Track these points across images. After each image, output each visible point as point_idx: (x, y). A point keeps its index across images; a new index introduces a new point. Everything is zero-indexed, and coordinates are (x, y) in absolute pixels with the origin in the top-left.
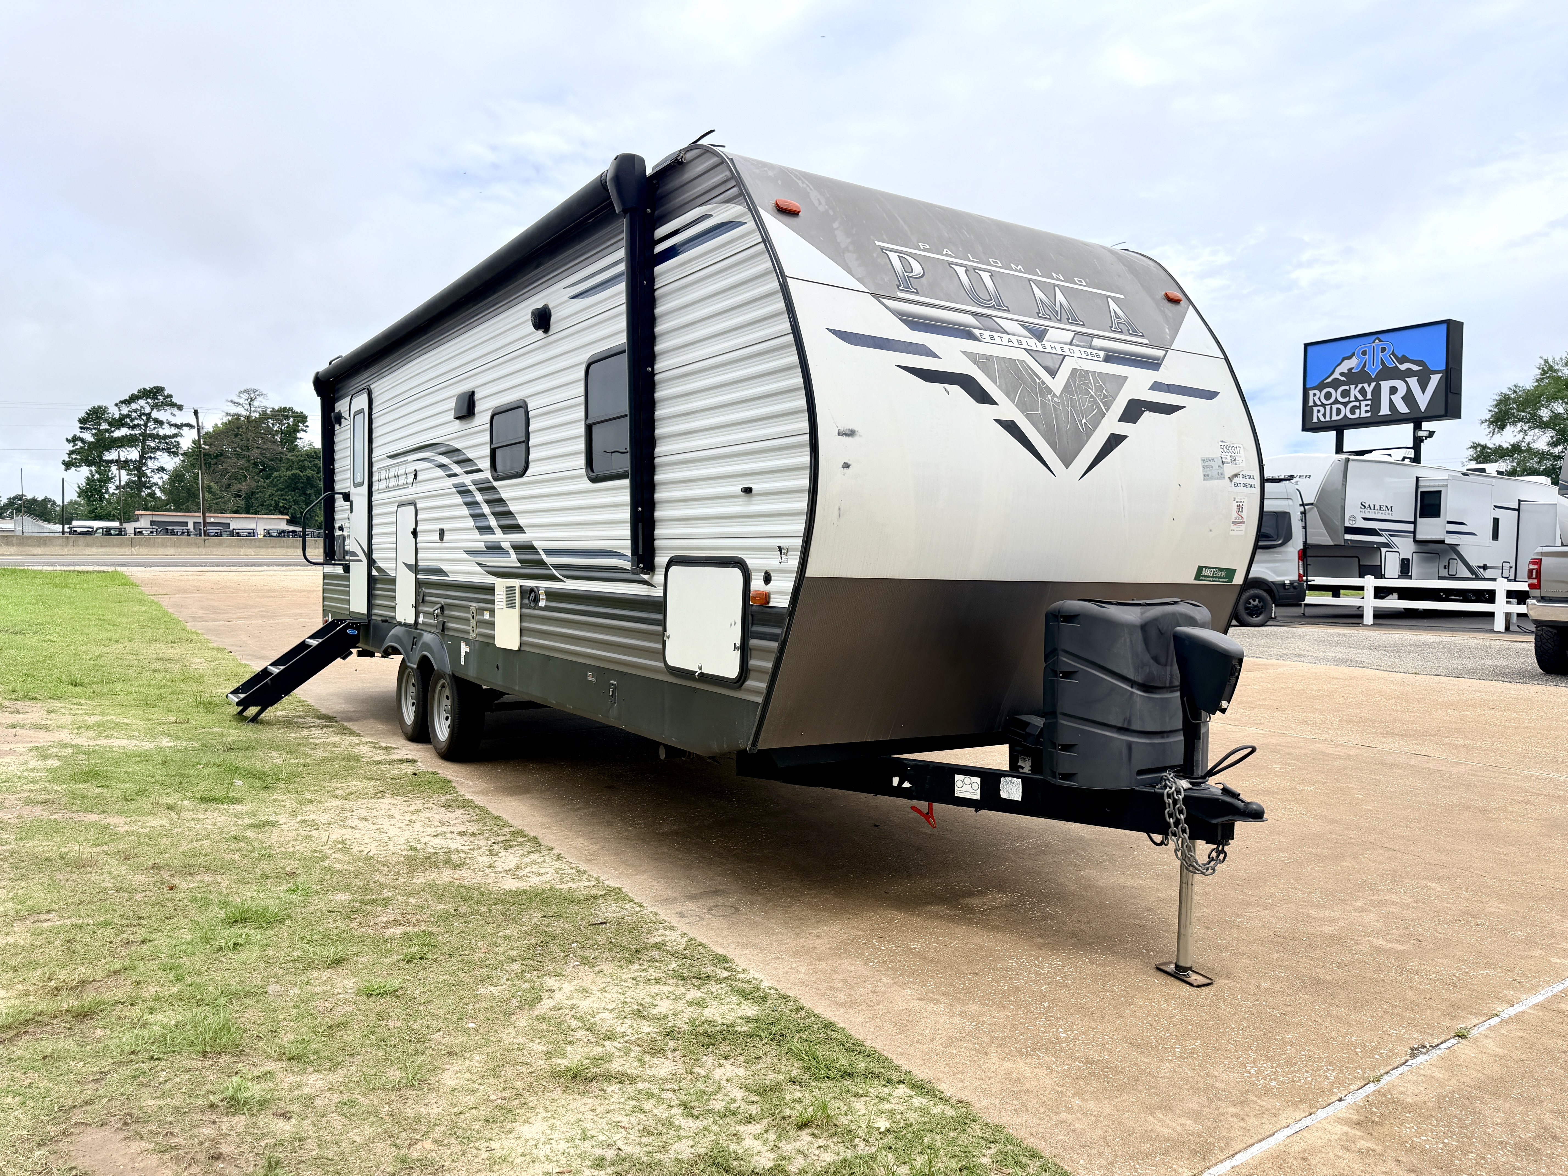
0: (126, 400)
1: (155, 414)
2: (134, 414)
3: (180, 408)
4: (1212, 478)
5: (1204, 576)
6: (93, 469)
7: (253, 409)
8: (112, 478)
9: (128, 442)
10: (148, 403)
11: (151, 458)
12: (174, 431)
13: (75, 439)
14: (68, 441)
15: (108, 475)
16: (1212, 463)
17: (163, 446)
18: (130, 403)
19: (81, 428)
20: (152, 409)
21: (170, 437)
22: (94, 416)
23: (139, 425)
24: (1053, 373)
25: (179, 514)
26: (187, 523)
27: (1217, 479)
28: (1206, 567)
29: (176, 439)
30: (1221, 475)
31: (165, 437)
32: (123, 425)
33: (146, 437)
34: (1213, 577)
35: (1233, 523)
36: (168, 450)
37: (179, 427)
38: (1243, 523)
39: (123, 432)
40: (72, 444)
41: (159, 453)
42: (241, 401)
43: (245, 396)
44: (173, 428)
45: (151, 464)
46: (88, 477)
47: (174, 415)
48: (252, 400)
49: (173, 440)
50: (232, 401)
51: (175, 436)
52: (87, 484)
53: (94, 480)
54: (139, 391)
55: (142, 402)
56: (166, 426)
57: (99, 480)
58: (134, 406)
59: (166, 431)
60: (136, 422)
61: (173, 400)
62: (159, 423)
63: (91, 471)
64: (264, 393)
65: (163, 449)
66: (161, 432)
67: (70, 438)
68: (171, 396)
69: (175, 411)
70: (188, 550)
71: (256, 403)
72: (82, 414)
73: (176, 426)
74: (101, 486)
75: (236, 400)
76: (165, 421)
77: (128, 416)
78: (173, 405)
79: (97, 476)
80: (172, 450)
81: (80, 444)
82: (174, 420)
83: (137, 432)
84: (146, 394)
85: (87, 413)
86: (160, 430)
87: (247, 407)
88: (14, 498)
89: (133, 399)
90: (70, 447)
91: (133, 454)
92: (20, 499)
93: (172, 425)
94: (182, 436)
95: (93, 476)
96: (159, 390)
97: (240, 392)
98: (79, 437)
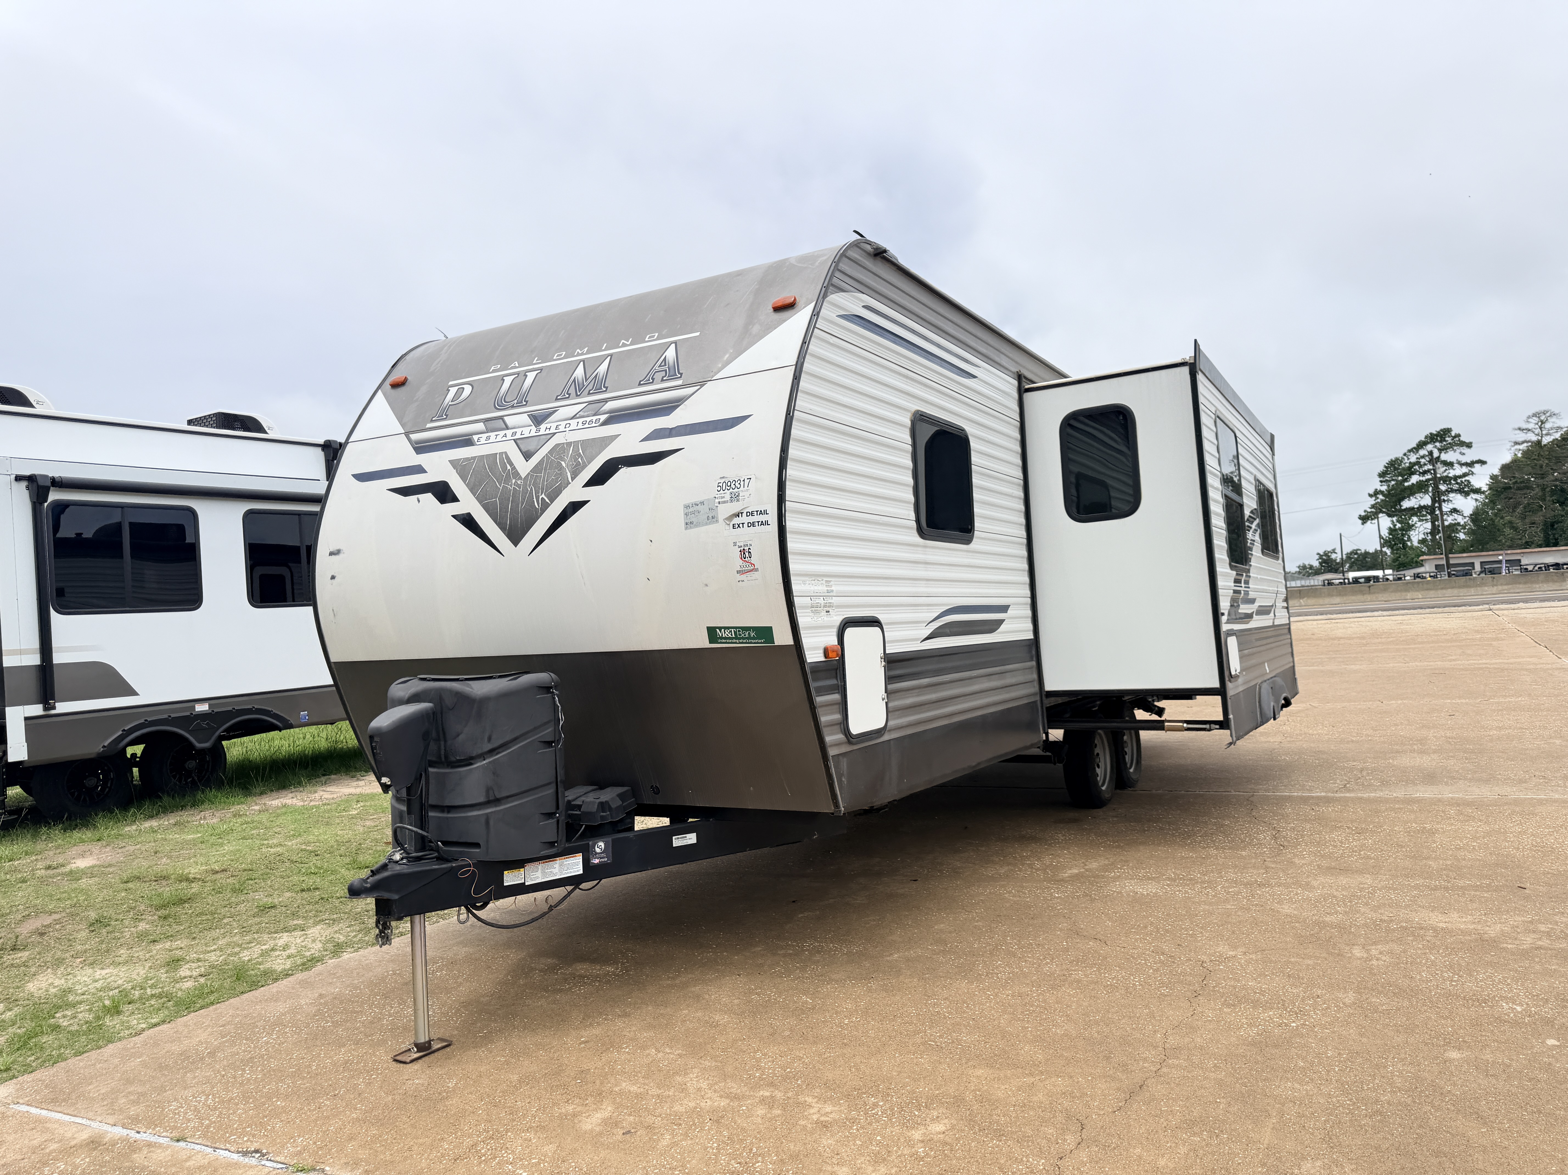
0: (1414, 448)
1: (1444, 457)
2: (1423, 461)
3: (1469, 445)
4: (698, 525)
5: (722, 638)
6: (1395, 519)
7: (1544, 432)
8: (1413, 525)
9: (1420, 487)
10: (1435, 447)
11: (1444, 501)
12: (1465, 470)
13: (1376, 493)
14: (1371, 496)
15: (1408, 523)
16: (700, 507)
17: (1456, 487)
18: (1417, 451)
19: (1381, 482)
20: (1440, 453)
21: (1460, 477)
22: (1393, 468)
23: (1428, 471)
24: (527, 456)
25: (1465, 555)
26: (1473, 563)
27: (706, 524)
28: (720, 628)
29: (1467, 478)
30: (713, 519)
31: (1456, 478)
32: (1413, 473)
33: (1436, 480)
34: (736, 638)
35: (738, 572)
36: (1460, 491)
37: (1471, 464)
38: (757, 570)
39: (1415, 479)
40: (1374, 498)
41: (1452, 495)
42: (1531, 426)
43: (1534, 420)
44: (1464, 467)
45: (1446, 507)
46: (1390, 528)
47: (1464, 454)
48: (1543, 422)
49: (1463, 480)
50: (1520, 429)
51: (1465, 475)
52: (1390, 534)
53: (1395, 530)
54: (1426, 437)
55: (1430, 447)
56: (1456, 466)
57: (1401, 529)
58: (1422, 452)
59: (1458, 471)
60: (1426, 468)
61: (1462, 439)
62: (1450, 464)
63: (1393, 521)
64: (1556, 412)
65: (1456, 490)
66: (1452, 473)
67: (1372, 492)
68: (1458, 436)
69: (1465, 450)
70: (1353, 598)
71: (1548, 425)
72: (1381, 468)
73: (1466, 464)
74: (1403, 535)
75: (1524, 426)
76: (1455, 462)
77: (1418, 463)
78: (1463, 444)
79: (1398, 525)
80: (1466, 490)
81: (1381, 497)
82: (1464, 459)
83: (1429, 476)
84: (1432, 438)
85: (1385, 467)
86: (1451, 471)
87: (1538, 431)
88: (1351, 553)
89: (1421, 445)
90: (1372, 501)
91: (1426, 500)
92: (1356, 553)
93: (1462, 464)
94: (1473, 473)
95: (1395, 526)
96: (1447, 431)
97: (1529, 417)
98: (1380, 491)
